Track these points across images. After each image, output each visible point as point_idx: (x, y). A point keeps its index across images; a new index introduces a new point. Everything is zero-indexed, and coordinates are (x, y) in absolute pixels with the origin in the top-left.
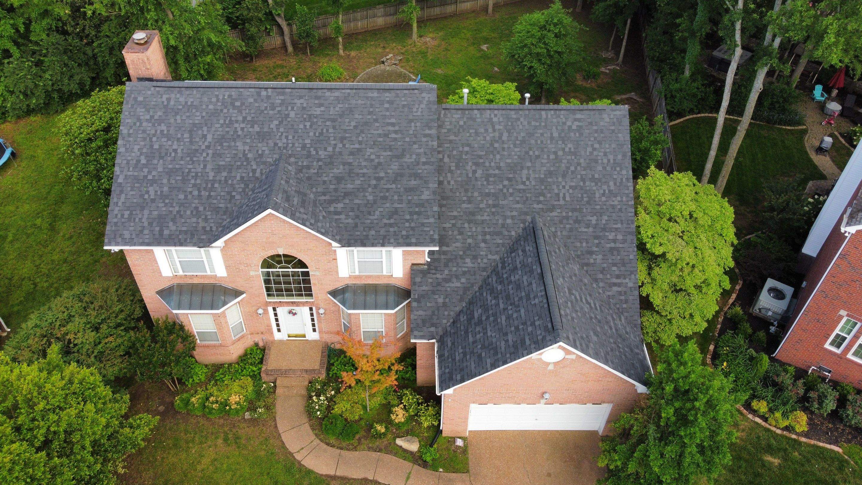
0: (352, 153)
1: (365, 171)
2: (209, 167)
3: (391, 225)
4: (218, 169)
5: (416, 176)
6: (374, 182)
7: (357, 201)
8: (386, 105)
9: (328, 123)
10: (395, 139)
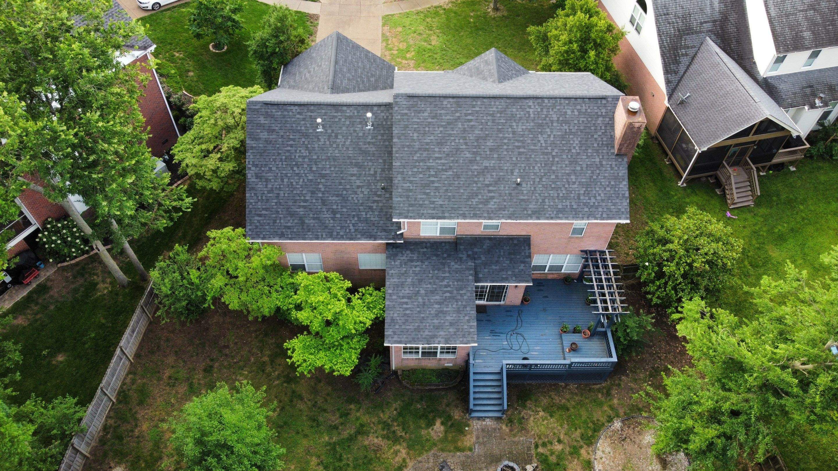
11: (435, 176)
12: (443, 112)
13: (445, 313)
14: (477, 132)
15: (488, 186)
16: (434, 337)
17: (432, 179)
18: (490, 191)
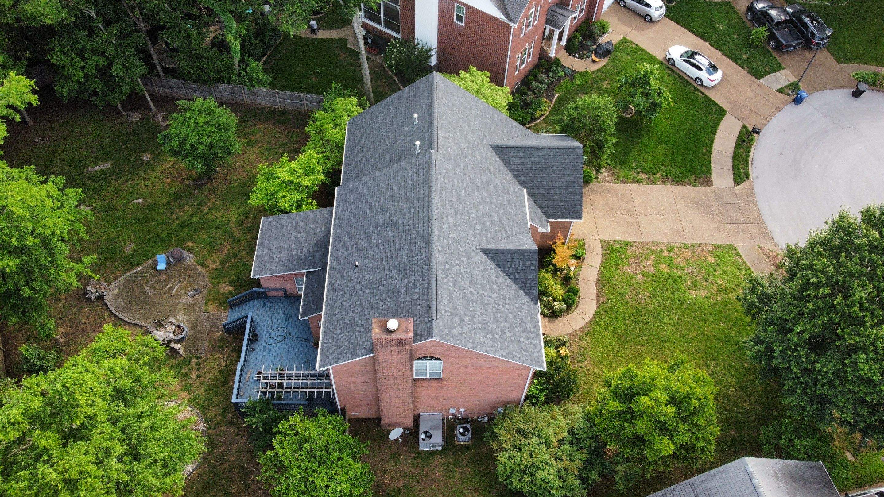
0: (477, 211)
1: (487, 207)
2: (491, 295)
3: (516, 206)
4: (492, 289)
5: (488, 183)
6: (493, 206)
7: (504, 218)
8: (446, 181)
9: (459, 217)
10: (467, 185)
11: (367, 202)
12: (418, 189)
13: (280, 253)
14: (400, 220)
15: (357, 244)
16: (263, 248)
17: (364, 202)
18: (352, 246)
